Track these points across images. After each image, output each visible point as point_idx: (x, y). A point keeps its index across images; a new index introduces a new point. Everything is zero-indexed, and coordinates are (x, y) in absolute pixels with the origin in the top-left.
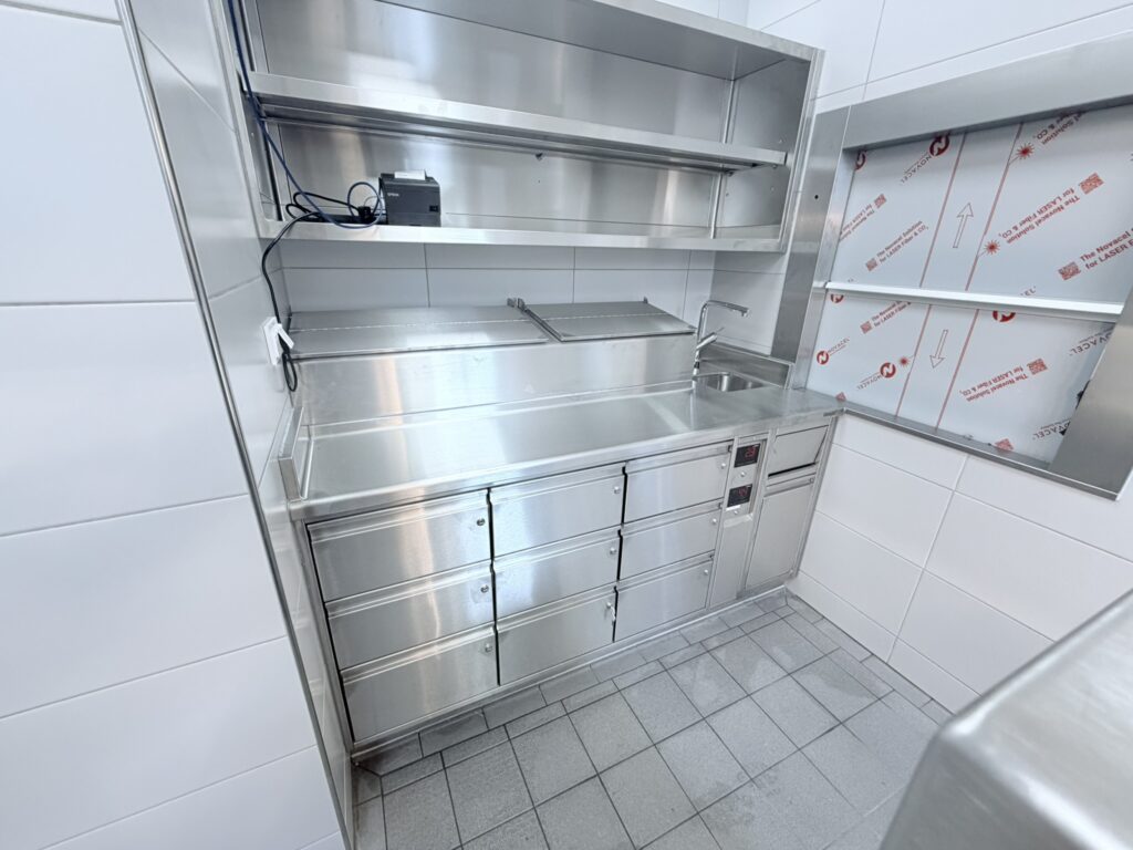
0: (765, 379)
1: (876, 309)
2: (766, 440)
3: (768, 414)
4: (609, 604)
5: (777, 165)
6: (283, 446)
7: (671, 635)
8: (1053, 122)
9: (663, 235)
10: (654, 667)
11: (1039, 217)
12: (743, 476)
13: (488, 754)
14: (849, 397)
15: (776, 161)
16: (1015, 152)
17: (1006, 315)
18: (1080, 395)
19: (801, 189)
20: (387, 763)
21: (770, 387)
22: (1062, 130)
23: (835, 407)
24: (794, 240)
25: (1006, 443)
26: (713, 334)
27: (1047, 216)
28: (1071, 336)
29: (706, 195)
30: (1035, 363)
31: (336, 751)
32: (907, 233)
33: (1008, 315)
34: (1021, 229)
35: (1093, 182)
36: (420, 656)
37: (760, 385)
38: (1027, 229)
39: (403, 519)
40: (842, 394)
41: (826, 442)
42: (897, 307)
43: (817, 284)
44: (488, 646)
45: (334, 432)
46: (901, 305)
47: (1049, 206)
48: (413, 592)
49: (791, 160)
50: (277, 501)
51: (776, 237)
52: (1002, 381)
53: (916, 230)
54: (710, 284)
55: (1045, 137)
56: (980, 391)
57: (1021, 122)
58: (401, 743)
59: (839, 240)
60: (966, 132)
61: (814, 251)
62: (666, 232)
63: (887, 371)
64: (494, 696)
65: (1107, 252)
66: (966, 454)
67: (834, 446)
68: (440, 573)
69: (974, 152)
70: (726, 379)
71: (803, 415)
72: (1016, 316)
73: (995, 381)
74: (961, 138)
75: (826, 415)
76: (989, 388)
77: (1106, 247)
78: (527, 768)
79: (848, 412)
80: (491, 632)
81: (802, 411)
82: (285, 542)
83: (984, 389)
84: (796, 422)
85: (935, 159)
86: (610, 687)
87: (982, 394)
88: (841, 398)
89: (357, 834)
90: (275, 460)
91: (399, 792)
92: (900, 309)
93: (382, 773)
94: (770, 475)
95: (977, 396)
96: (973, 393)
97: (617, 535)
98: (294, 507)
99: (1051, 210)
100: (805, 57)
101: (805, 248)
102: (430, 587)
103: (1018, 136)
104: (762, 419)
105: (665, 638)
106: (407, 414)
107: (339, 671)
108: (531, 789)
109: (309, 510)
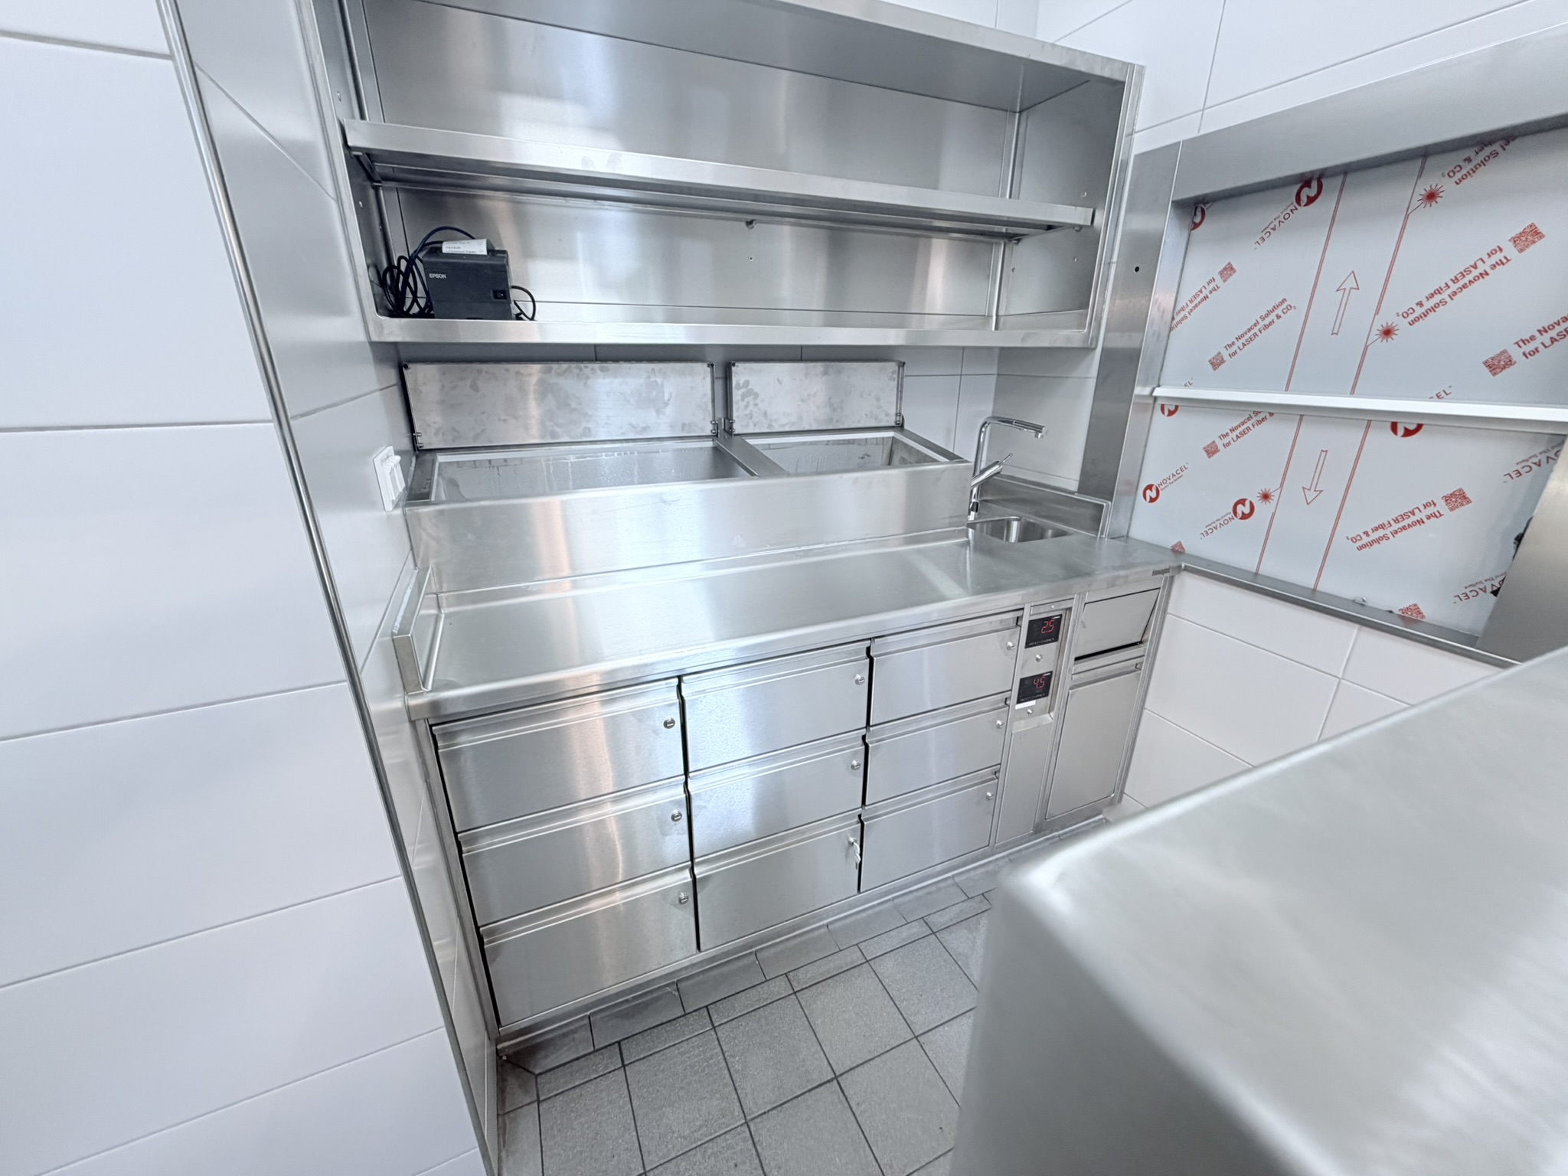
0: (1068, 525)
1: (1224, 424)
2: (1070, 609)
3: (1074, 572)
4: (852, 840)
5: (1081, 227)
6: (399, 619)
7: (942, 885)
8: (1470, 153)
9: (927, 327)
10: (917, 929)
11: (1454, 287)
12: (1040, 659)
13: (685, 1046)
14: (1189, 548)
15: (1081, 222)
16: (1417, 197)
17: (1410, 428)
18: (1519, 539)
19: (1115, 258)
20: (546, 1057)
21: (1078, 536)
22: (1483, 163)
23: (1169, 562)
24: (1107, 330)
25: (1415, 609)
26: (997, 463)
27: (1465, 286)
28: (1507, 455)
29: (984, 270)
30: (1453, 495)
31: (473, 1038)
32: (1267, 315)
33: (1412, 427)
34: (1428, 305)
35: (1530, 236)
36: (596, 906)
37: (1063, 533)
38: (1437, 305)
39: (571, 718)
40: (1179, 544)
41: (1157, 611)
42: (1254, 419)
43: (1138, 390)
44: (682, 896)
45: (474, 602)
46: (1261, 416)
47: (1467, 271)
48: (586, 817)
49: (1100, 219)
50: (389, 694)
51: (1082, 326)
52: (1407, 521)
53: (1279, 311)
54: (992, 396)
55: (1459, 176)
56: (1374, 536)
57: (1424, 154)
58: (565, 1030)
59: (1171, 329)
60: (1346, 170)
61: (1133, 343)
62: (932, 324)
63: (1242, 510)
64: (693, 965)
65: (1553, 333)
66: (1357, 626)
67: (1168, 617)
68: (622, 793)
69: (1358, 200)
70: (1015, 525)
71: (1122, 573)
72: (1424, 428)
73: (1396, 521)
74: (1339, 180)
75: (1155, 573)
76: (1388, 531)
77: (1552, 327)
78: (738, 1067)
79: (1187, 569)
80: (686, 876)
81: (1122, 567)
82: (399, 751)
83: (1381, 533)
84: (1112, 583)
85: (1302, 210)
86: (855, 956)
87: (1378, 540)
88: (1178, 550)
89: (504, 1154)
90: (389, 638)
91: (561, 1098)
92: (1259, 422)
93: (537, 1072)
94: (1077, 659)
95: (1371, 544)
96: (1366, 540)
97: (860, 741)
98: (413, 702)
99: (1470, 277)
100: (1117, 76)
101: (1121, 342)
102: (609, 811)
103: (1420, 176)
104: (1065, 579)
105: (934, 888)
106: (576, 576)
107: (477, 928)
108: (741, 1096)
109: (435, 705)
